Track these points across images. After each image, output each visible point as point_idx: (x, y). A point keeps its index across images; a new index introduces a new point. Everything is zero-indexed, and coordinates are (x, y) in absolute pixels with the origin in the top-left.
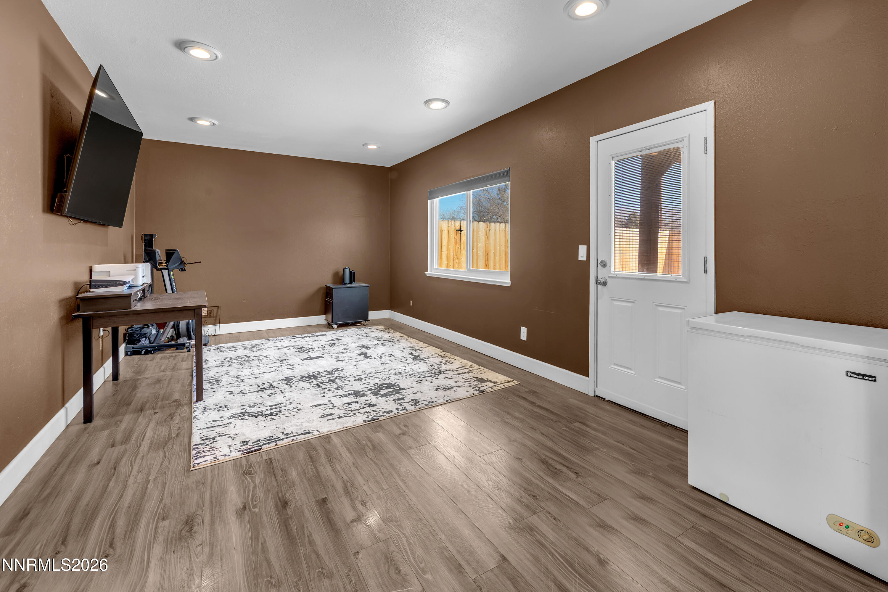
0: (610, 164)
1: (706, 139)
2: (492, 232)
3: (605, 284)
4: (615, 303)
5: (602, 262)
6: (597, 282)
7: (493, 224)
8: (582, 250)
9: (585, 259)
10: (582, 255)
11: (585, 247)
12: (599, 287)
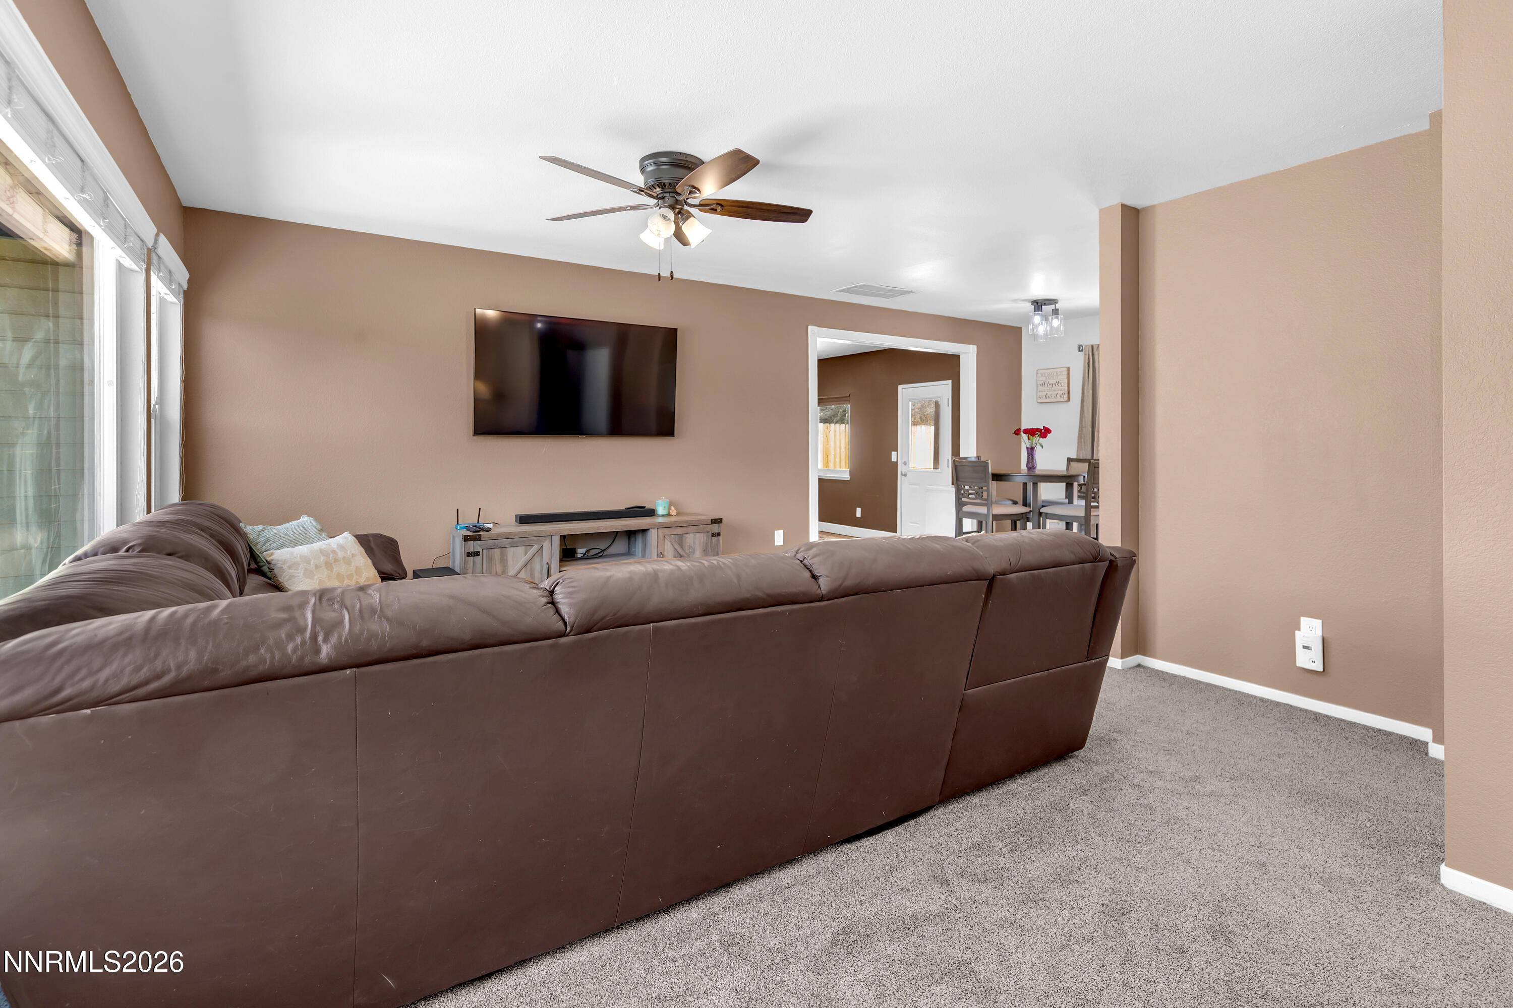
0: (909, 404)
1: (948, 399)
2: (832, 434)
3: (905, 475)
4: (911, 486)
5: (904, 462)
6: (902, 475)
7: (832, 425)
8: (894, 454)
9: (896, 461)
10: (894, 459)
11: (896, 452)
12: (903, 477)
